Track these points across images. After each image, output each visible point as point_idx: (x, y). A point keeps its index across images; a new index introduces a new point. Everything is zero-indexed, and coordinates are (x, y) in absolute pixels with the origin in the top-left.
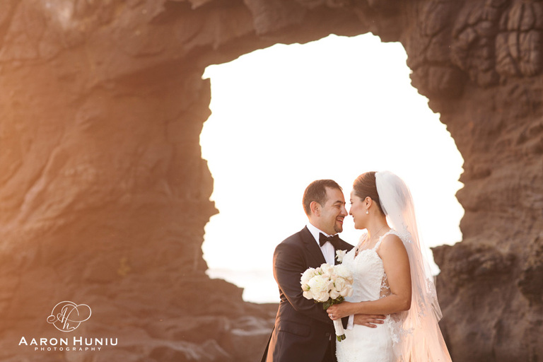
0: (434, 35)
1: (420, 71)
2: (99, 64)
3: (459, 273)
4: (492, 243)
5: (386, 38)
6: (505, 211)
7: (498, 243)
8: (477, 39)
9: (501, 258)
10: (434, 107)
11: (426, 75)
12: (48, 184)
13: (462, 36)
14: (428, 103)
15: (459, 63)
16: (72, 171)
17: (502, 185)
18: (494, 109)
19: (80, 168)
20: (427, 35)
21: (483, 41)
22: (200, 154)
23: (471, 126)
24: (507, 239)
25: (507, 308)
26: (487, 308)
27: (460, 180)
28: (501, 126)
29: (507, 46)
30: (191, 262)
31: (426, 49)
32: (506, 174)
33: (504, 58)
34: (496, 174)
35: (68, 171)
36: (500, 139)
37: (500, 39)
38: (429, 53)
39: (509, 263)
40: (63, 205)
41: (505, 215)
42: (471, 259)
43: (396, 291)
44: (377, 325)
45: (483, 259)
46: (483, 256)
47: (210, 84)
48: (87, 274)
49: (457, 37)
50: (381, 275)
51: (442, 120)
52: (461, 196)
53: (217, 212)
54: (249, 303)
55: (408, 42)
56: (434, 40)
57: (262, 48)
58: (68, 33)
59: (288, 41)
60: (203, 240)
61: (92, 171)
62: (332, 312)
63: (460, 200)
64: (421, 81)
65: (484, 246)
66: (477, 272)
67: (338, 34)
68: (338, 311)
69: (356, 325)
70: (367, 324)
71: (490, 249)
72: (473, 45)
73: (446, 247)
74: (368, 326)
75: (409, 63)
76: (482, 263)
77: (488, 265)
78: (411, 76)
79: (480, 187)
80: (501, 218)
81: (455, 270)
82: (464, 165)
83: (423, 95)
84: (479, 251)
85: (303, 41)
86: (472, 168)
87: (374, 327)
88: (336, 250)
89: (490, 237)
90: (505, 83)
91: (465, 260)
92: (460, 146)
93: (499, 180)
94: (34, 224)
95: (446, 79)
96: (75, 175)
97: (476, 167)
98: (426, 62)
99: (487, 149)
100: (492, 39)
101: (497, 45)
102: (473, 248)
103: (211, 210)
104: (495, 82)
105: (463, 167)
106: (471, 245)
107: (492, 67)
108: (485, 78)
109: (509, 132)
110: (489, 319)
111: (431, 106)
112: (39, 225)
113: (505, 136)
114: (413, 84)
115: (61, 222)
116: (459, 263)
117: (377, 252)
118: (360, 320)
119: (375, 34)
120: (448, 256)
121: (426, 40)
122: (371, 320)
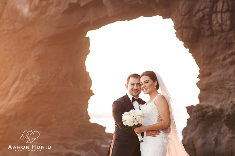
0: (185, 15)
1: (179, 31)
2: (41, 31)
3: (198, 117)
4: (212, 104)
5: (164, 17)
6: (218, 90)
7: (215, 104)
8: (204, 16)
9: (216, 110)
10: (186, 46)
11: (182, 32)
12: (20, 83)
13: (198, 15)
14: (184, 45)
15: (196, 27)
16: (30, 78)
17: (216, 79)
18: (212, 46)
19: (34, 76)
20: (182, 15)
21: (207, 17)
22: (86, 69)
23: (202, 54)
24: (219, 102)
25: (219, 132)
26: (210, 132)
27: (198, 77)
28: (215, 53)
29: (217, 19)
30: (83, 116)
31: (182, 21)
32: (218, 74)
33: (216, 24)
34: (213, 74)
35: (28, 78)
36: (215, 59)
37: (214, 16)
38: (183, 23)
39: (220, 112)
40: (27, 92)
41: (218, 92)
42: (203, 111)
43: (163, 119)
44: (157, 136)
45: (208, 111)
46: (209, 109)
47: (89, 39)
48: (37, 122)
49: (195, 16)
50: (157, 113)
51: (190, 52)
52: (198, 84)
53: (93, 94)
54: (108, 133)
55: (174, 18)
56: (185, 17)
57: (112, 23)
58: (27, 18)
59: (123, 20)
60: (88, 107)
61: (39, 78)
62: (136, 131)
63: (198, 86)
64: (180, 35)
65: (209, 105)
66: (206, 116)
67: (145, 16)
68: (139, 130)
69: (147, 136)
70: (152, 135)
71: (211, 107)
72: (202, 19)
73: (192, 107)
74: (153, 136)
75: (175, 27)
76: (208, 112)
77: (210, 113)
78: (176, 33)
79: (206, 80)
80: (216, 93)
81: (196, 116)
82: (200, 71)
83: (181, 41)
84: (207, 107)
85: (129, 20)
86: (203, 72)
87: (155, 136)
88: (139, 104)
89: (211, 101)
90: (216, 35)
91: (200, 112)
92: (198, 62)
93: (215, 77)
94: (14, 101)
95: (191, 33)
96: (31, 79)
97: (205, 71)
98: (182, 27)
99: (209, 64)
100: (210, 16)
101: (213, 18)
102: (204, 106)
103: (91, 93)
104: (212, 35)
105: (199, 72)
106: (203, 105)
107: (210, 28)
108: (208, 33)
109: (219, 56)
110: (211, 137)
111: (185, 45)
112: (16, 101)
113: (217, 58)
114: (177, 36)
115: (26, 100)
116: (198, 113)
117: (154, 103)
118: (149, 134)
119: (160, 15)
120: (193, 110)
121: (182, 17)
122: (153, 134)
